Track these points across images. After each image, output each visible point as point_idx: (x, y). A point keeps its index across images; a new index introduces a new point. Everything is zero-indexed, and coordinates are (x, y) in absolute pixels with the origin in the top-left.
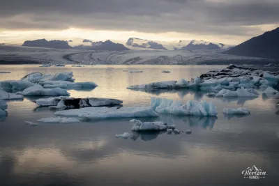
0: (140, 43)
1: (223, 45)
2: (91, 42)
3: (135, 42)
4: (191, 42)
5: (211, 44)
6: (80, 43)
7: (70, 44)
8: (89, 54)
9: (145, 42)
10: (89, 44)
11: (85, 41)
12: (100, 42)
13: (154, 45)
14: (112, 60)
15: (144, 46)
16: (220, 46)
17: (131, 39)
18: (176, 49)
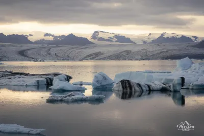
0: (105, 36)
1: (196, 38)
2: (53, 36)
3: (101, 35)
4: (162, 35)
5: (183, 36)
6: (41, 37)
7: (30, 38)
8: (46, 49)
9: (112, 36)
10: (51, 38)
11: (47, 35)
12: (63, 36)
13: (121, 39)
14: (70, 55)
15: (110, 39)
16: (193, 39)
17: (96, 32)
18: (145, 42)
